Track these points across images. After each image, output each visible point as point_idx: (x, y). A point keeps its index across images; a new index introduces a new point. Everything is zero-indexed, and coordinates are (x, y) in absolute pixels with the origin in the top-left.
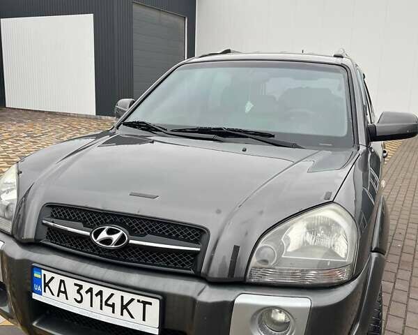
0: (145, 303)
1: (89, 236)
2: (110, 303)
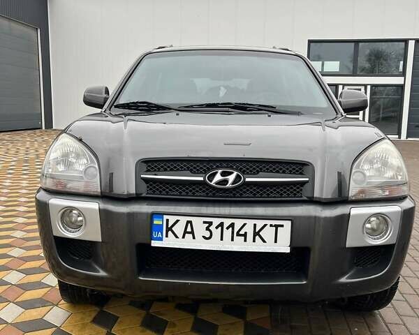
0: (277, 226)
1: (204, 181)
2: (242, 232)
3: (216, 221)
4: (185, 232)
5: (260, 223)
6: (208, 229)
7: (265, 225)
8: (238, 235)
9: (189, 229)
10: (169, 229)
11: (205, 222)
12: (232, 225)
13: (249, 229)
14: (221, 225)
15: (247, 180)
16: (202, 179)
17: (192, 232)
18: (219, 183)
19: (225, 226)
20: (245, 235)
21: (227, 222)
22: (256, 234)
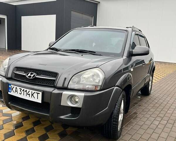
0: (38, 93)
1: (25, 76)
2: (29, 94)
3: (23, 89)
4: (16, 91)
5: (33, 91)
6: (20, 91)
7: (35, 92)
8: (28, 94)
9: (16, 90)
10: (12, 89)
11: (20, 89)
12: (26, 91)
13: (30, 93)
14: (24, 90)
15: (36, 77)
16: (25, 75)
17: (17, 91)
18: (29, 77)
19: (25, 91)
20: (29, 95)
21: (25, 90)
22: (32, 95)
